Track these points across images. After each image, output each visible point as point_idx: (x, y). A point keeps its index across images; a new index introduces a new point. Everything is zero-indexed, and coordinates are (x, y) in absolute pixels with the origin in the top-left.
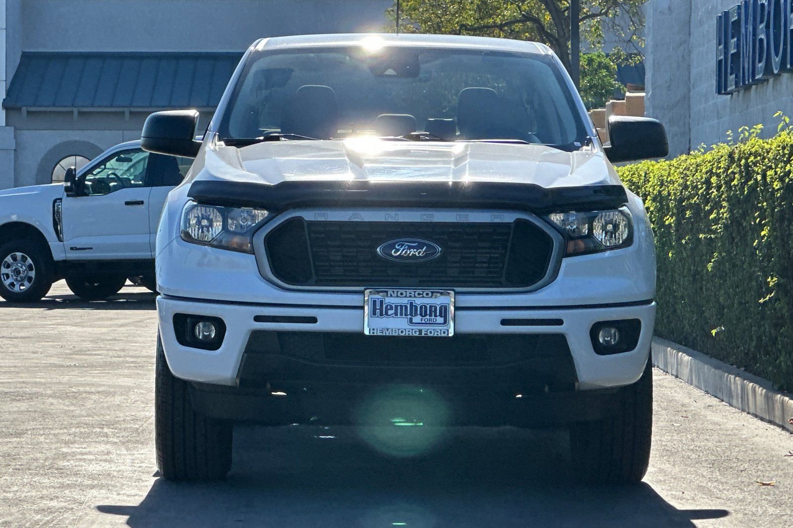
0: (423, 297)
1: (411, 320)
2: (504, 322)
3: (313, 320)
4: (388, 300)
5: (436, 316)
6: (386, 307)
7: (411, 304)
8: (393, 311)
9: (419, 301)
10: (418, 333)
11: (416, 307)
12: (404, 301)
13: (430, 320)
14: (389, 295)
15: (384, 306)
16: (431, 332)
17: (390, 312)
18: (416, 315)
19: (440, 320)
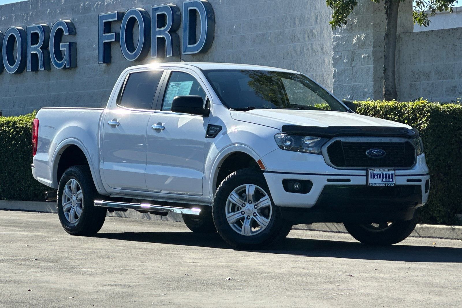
0: (386, 171)
1: (382, 180)
2: (408, 181)
3: (349, 180)
4: (375, 172)
5: (390, 178)
6: (375, 175)
7: (382, 173)
8: (377, 177)
9: (384, 173)
10: (385, 185)
11: (384, 175)
12: (380, 173)
13: (388, 180)
14: (375, 170)
15: (374, 175)
16: (389, 185)
17: (376, 177)
18: (384, 178)
19: (391, 180)
